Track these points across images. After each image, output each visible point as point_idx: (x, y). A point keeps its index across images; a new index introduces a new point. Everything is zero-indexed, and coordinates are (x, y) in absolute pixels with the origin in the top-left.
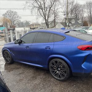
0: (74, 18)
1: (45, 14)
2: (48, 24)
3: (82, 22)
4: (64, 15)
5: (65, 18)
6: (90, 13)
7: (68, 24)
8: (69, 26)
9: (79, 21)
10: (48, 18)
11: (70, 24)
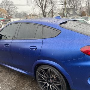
0: (72, 9)
1: (42, 3)
2: (45, 14)
3: (80, 12)
4: (62, 5)
5: (63, 8)
6: (89, 4)
7: (65, 15)
8: (67, 17)
9: (77, 12)
10: (45, 8)
11: (68, 15)
